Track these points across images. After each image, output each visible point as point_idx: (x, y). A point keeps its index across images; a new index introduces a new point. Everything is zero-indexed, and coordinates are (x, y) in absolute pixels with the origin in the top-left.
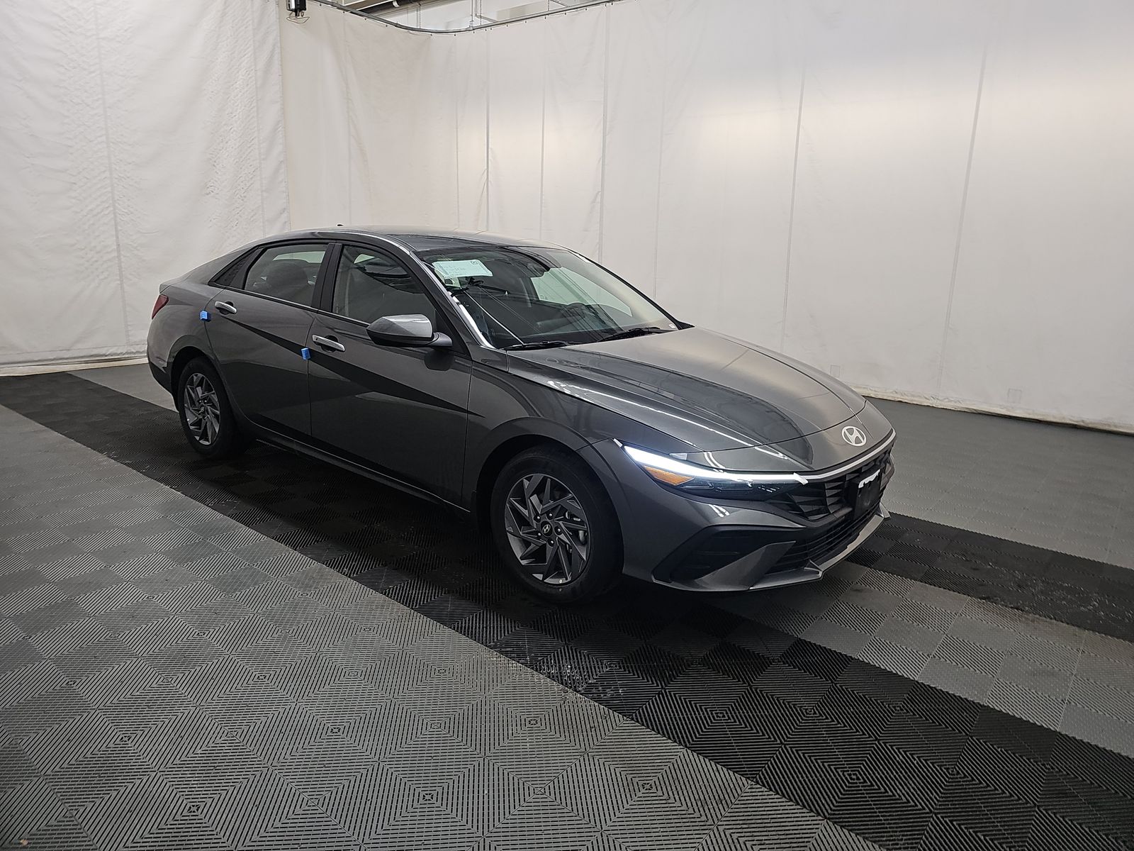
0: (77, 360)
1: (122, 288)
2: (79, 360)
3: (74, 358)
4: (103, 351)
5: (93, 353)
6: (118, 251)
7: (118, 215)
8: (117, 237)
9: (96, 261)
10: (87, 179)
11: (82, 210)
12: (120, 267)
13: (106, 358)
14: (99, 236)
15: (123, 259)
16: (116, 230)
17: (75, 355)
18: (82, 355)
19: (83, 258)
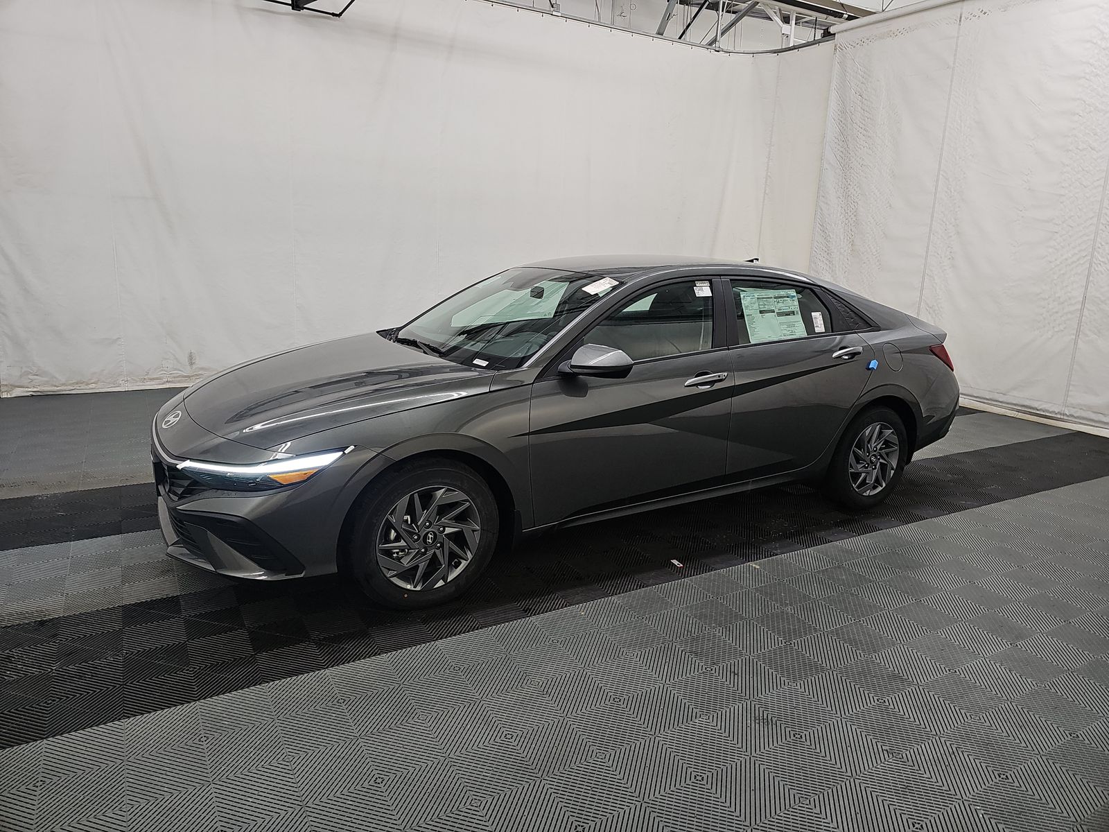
0: (1010, 406)
1: (1076, 343)
2: (1012, 406)
3: (1008, 403)
4: (1035, 404)
5: (1026, 404)
6: (1083, 303)
7: (1093, 264)
8: (1086, 289)
9: (1057, 312)
10: (1071, 227)
11: (1056, 260)
12: (1080, 321)
13: (1038, 412)
14: (1067, 286)
15: (1086, 312)
16: (1088, 282)
17: (1009, 401)
18: (1015, 402)
19: (1044, 308)
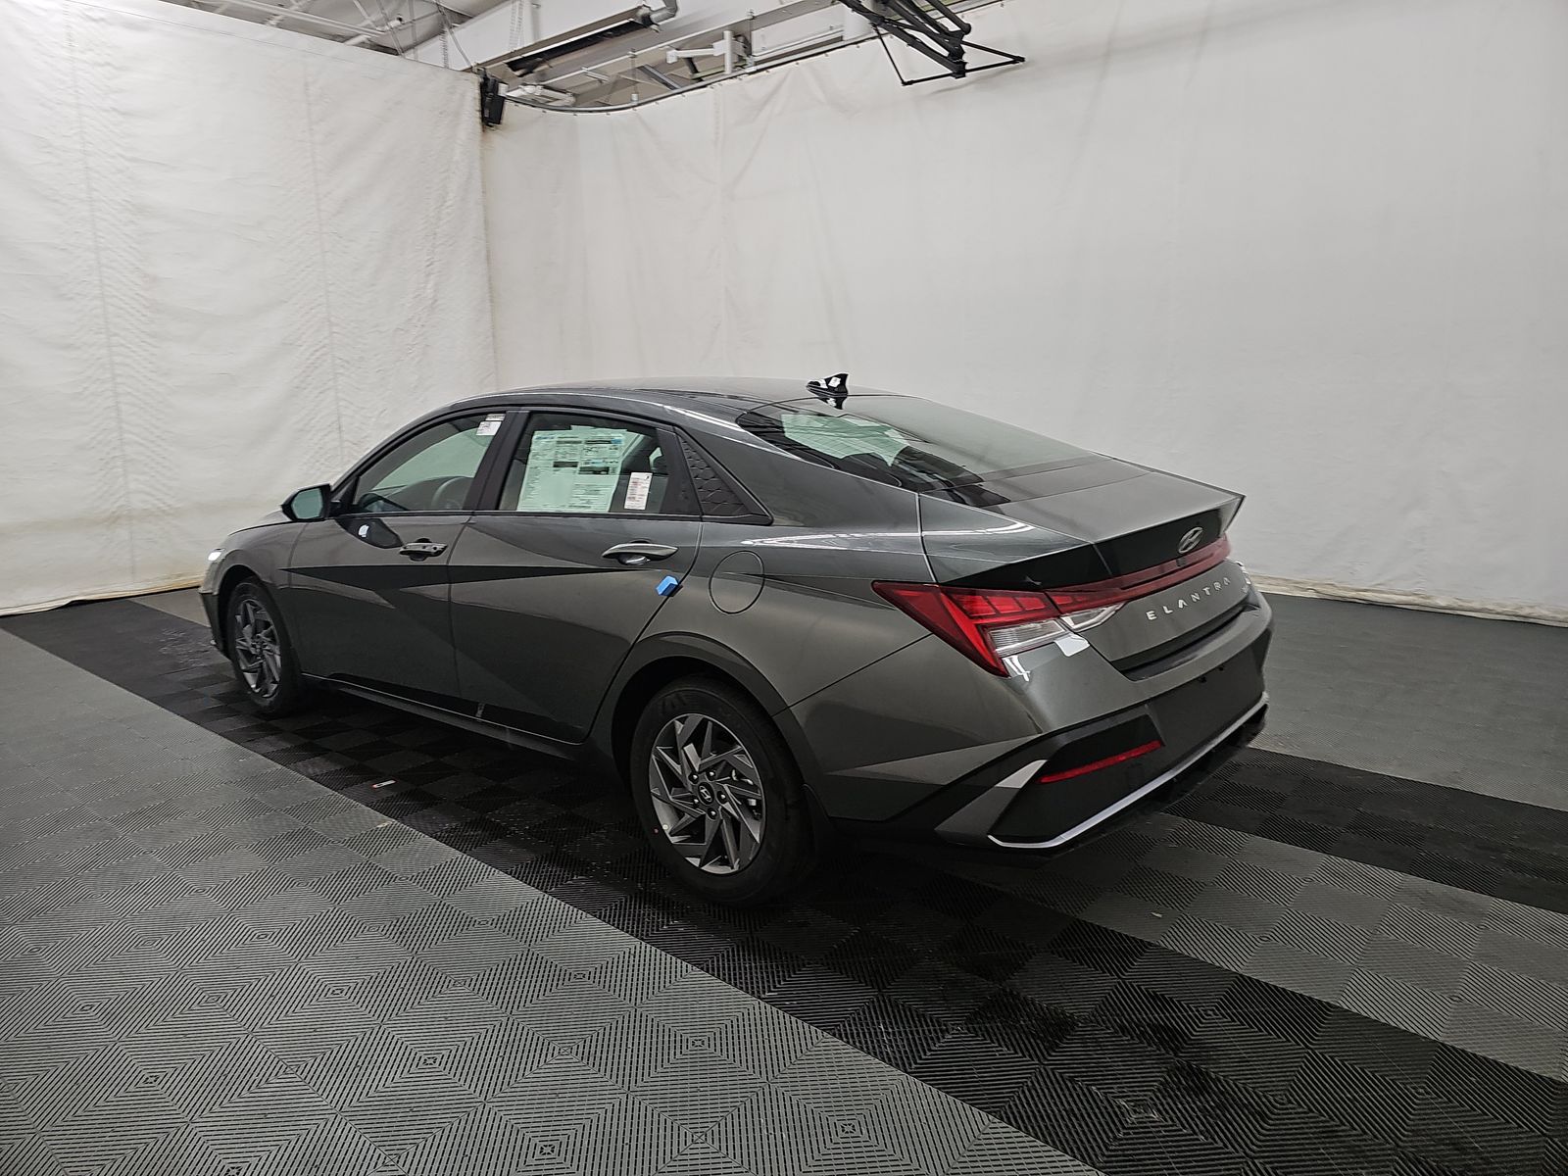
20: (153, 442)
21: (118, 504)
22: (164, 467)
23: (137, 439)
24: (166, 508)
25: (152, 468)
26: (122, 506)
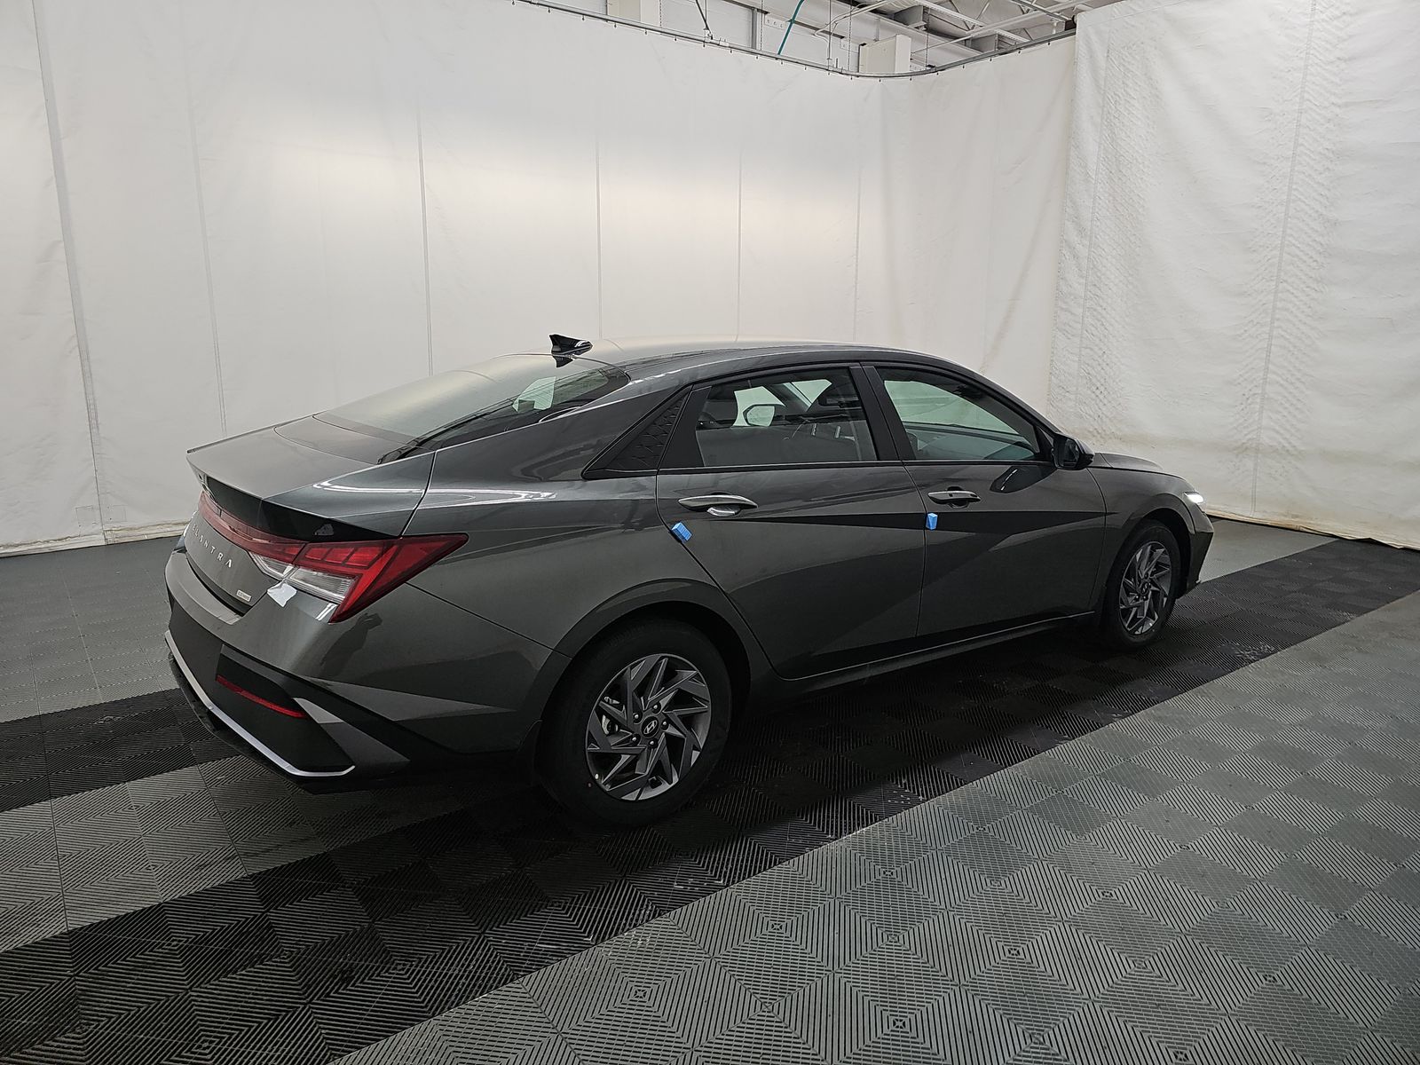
20: (1292, 383)
21: (1248, 437)
22: (1297, 409)
23: (1279, 379)
24: (1290, 449)
25: (1286, 408)
26: (1250, 439)
